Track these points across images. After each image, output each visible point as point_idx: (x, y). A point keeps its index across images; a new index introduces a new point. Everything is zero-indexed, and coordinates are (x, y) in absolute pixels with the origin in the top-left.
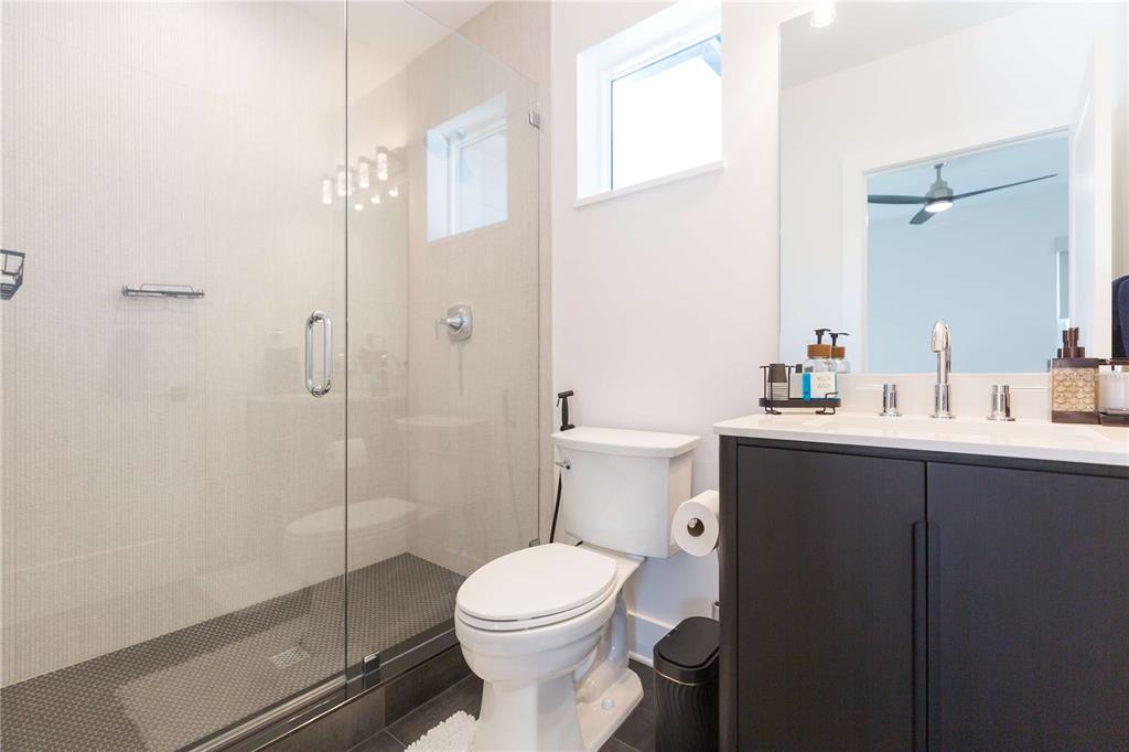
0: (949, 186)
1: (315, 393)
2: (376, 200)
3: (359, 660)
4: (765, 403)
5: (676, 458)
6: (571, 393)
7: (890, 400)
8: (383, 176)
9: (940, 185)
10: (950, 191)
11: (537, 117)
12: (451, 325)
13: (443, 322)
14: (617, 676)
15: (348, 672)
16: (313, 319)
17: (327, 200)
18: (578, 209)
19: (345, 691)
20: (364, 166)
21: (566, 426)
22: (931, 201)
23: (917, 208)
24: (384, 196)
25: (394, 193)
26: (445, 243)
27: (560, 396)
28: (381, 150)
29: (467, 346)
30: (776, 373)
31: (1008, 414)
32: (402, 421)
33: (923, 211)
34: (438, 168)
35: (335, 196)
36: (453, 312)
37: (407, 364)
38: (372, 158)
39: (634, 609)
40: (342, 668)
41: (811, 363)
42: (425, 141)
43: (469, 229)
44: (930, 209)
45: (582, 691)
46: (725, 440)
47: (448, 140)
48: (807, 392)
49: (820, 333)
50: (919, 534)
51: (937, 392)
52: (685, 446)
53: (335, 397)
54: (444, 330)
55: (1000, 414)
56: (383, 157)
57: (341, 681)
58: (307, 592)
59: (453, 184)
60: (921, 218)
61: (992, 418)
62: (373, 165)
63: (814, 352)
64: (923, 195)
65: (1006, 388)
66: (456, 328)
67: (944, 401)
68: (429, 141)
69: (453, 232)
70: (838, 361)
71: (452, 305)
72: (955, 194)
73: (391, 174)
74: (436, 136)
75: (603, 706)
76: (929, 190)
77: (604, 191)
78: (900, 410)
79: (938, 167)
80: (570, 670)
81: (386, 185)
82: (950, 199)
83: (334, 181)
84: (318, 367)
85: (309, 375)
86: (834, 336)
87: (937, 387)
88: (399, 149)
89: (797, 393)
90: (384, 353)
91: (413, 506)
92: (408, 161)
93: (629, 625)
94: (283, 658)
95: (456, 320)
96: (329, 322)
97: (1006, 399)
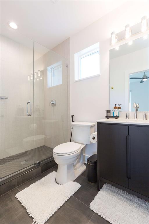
0: (147, 76)
1: (28, 116)
2: (38, 80)
3: (36, 162)
4: (106, 117)
5: (92, 127)
6: (74, 116)
7: (127, 116)
8: (39, 75)
9: (145, 75)
10: (147, 77)
11: (67, 65)
12: (52, 103)
13: (51, 103)
14: (81, 166)
15: (35, 164)
16: (28, 103)
17: (29, 80)
18: (75, 82)
19: (34, 167)
20: (36, 74)
21: (73, 121)
22: (143, 78)
23: (141, 80)
24: (40, 79)
25: (41, 78)
26: (51, 88)
27: (72, 116)
28: (39, 71)
29: (55, 107)
30: (108, 112)
31: (146, 118)
32: (43, 121)
33: (142, 80)
34: (49, 74)
35: (30, 79)
36: (52, 101)
37: (44, 110)
38: (37, 72)
39: (85, 154)
40: (33, 163)
41: (114, 110)
42: (47, 69)
43: (55, 85)
44: (143, 80)
45: (75, 168)
46: (98, 123)
47: (51, 69)
48: (113, 115)
49: (116, 105)
50: (127, 138)
51: (135, 115)
52: (93, 125)
53: (32, 116)
54: (51, 104)
55: (145, 118)
56: (39, 72)
57: (33, 165)
58: (26, 152)
59: (52, 77)
60: (142, 82)
61: (144, 119)
62: (37, 73)
63: (115, 108)
64: (142, 77)
65: (146, 114)
66: (53, 104)
67: (136, 117)
68: (48, 69)
69: (52, 86)
70: (120, 110)
71: (52, 99)
72: (148, 77)
73: (40, 75)
74: (49, 68)
75: (79, 170)
76: (143, 76)
77: (79, 79)
78: (129, 118)
79: (145, 72)
80: (73, 163)
81: (40, 77)
82: (147, 78)
83: (30, 76)
84: (29, 111)
85: (27, 112)
86: (119, 105)
87: (135, 114)
88: (42, 70)
89: (112, 115)
90: (40, 108)
91: (45, 136)
92: (44, 73)
93: (84, 157)
94: (23, 163)
95: (53, 102)
96: (31, 103)
97: (146, 116)
